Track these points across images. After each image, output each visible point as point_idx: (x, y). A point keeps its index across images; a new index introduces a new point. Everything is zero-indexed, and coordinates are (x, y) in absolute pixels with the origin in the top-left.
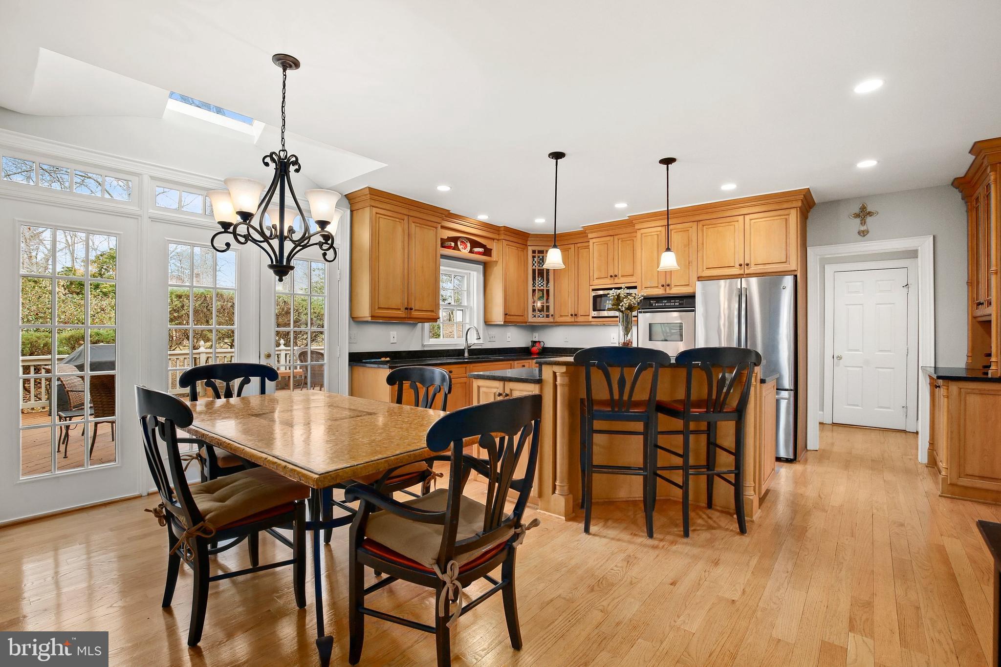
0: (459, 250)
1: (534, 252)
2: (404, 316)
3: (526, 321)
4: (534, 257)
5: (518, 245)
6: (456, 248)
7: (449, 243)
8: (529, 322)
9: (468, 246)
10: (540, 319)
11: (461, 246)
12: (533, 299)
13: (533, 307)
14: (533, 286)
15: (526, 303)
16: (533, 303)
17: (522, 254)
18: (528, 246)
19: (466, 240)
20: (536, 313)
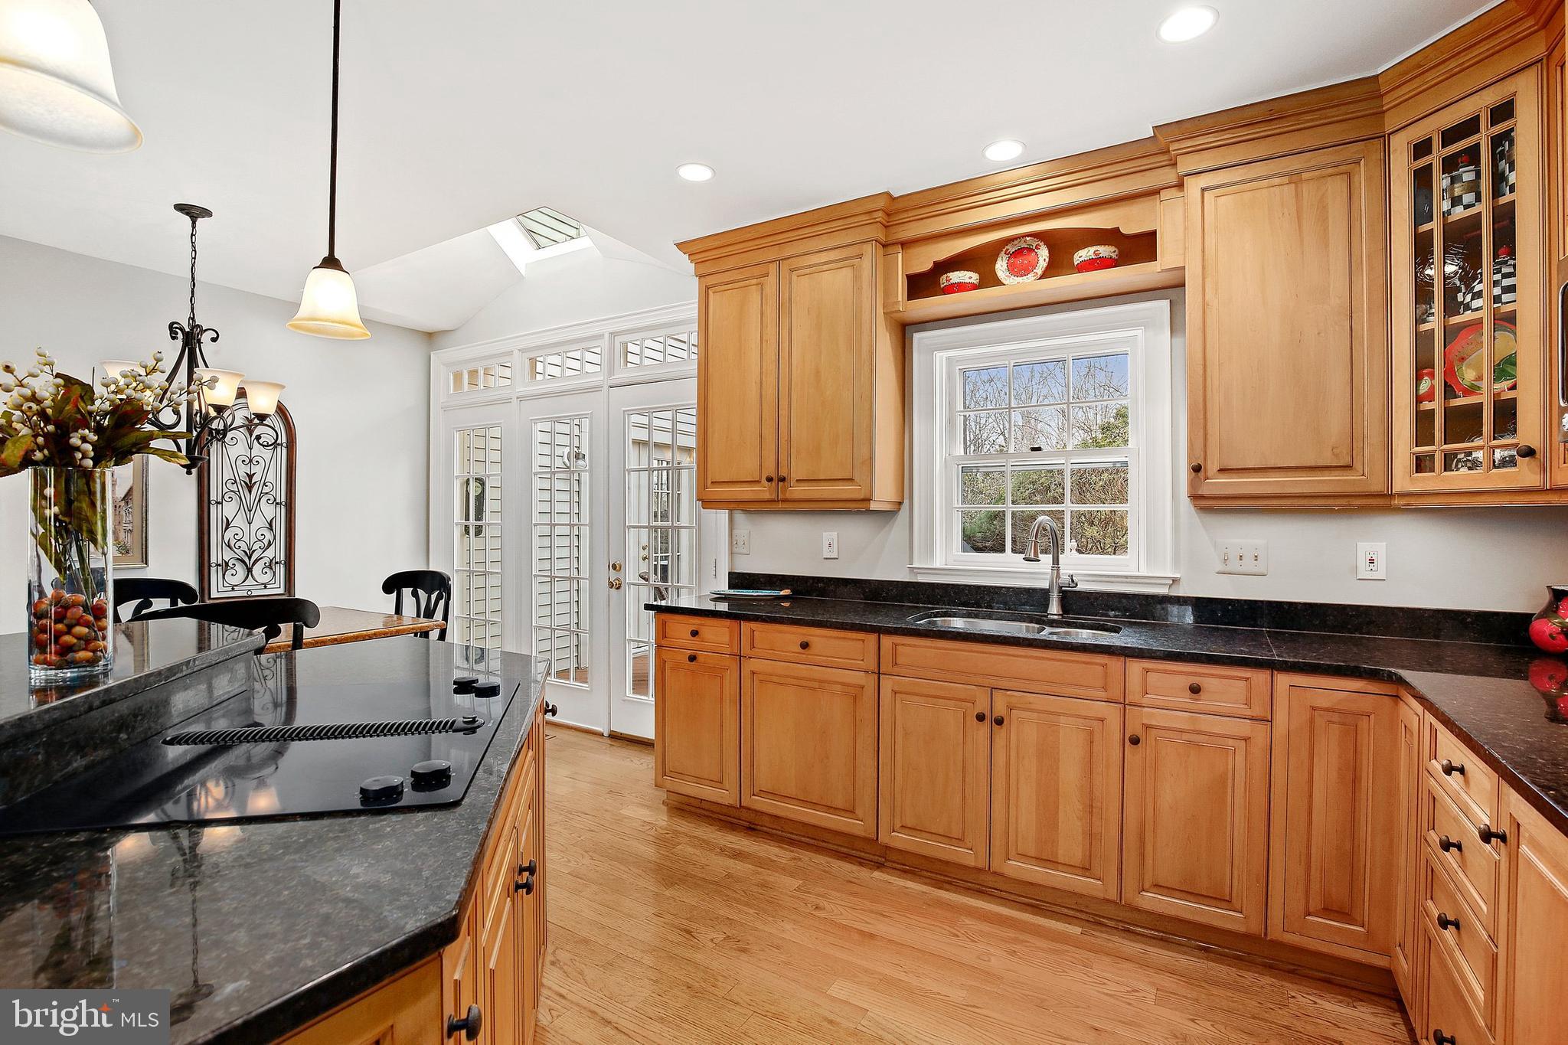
0: (998, 283)
1: (1422, 149)
2: (767, 496)
3: (1377, 486)
4: (1422, 179)
5: (1294, 164)
6: (989, 280)
7: (946, 275)
8: (1402, 495)
9: (1041, 259)
10: (1461, 478)
11: (1013, 270)
12: (1418, 378)
13: (1423, 421)
14: (1419, 320)
15: (1371, 406)
16: (1419, 400)
17: (1336, 188)
18: (1384, 139)
19: (1034, 242)
20: (1438, 448)
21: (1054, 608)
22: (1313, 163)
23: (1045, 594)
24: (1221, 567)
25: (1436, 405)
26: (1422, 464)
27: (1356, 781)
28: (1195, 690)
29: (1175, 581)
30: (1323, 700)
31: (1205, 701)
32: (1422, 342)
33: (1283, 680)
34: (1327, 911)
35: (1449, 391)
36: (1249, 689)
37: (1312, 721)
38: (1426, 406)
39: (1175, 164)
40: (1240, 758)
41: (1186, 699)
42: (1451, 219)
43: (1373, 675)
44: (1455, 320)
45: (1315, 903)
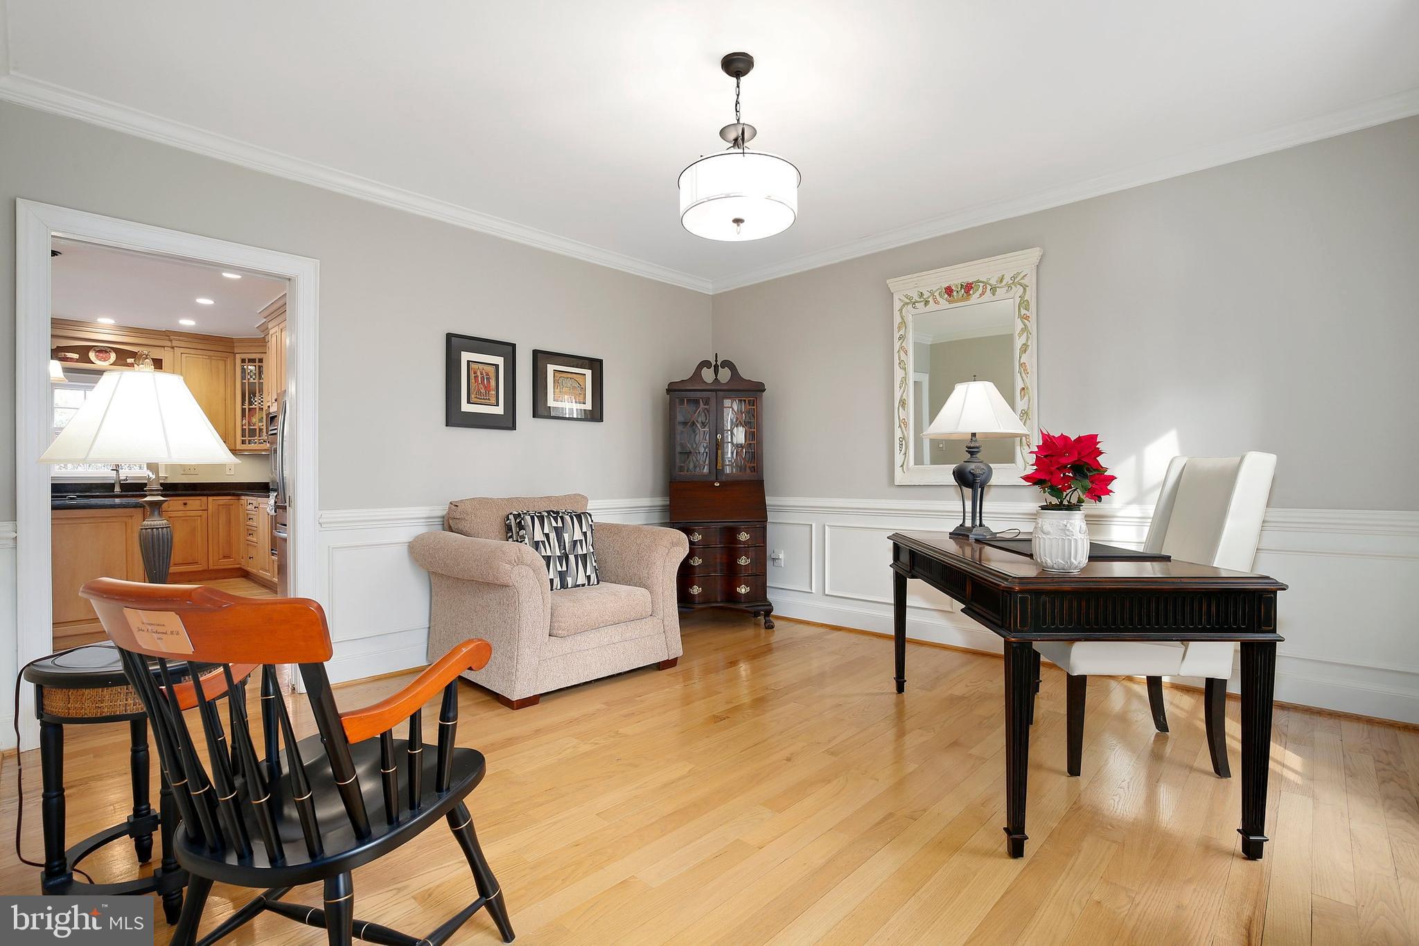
0: (90, 361)
1: (243, 361)
3: (232, 447)
5: (210, 353)
6: (86, 359)
7: (64, 354)
8: (239, 450)
9: (112, 357)
10: (252, 446)
11: (97, 357)
12: (242, 420)
13: (243, 430)
14: (243, 405)
15: (231, 426)
16: (242, 426)
17: (221, 364)
18: (235, 354)
19: (109, 349)
20: (247, 438)
21: (117, 489)
22: (216, 355)
23: (113, 485)
24: (183, 473)
25: (246, 427)
26: (243, 442)
27: (230, 522)
28: (185, 504)
29: (166, 477)
30: (221, 502)
31: (188, 507)
32: (243, 410)
33: (211, 498)
34: (224, 557)
35: (249, 425)
36: (201, 502)
37: (218, 508)
38: (244, 427)
39: (171, 341)
40: (199, 522)
41: (182, 507)
42: (250, 381)
43: (234, 495)
44: (251, 407)
45: (221, 557)
